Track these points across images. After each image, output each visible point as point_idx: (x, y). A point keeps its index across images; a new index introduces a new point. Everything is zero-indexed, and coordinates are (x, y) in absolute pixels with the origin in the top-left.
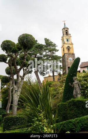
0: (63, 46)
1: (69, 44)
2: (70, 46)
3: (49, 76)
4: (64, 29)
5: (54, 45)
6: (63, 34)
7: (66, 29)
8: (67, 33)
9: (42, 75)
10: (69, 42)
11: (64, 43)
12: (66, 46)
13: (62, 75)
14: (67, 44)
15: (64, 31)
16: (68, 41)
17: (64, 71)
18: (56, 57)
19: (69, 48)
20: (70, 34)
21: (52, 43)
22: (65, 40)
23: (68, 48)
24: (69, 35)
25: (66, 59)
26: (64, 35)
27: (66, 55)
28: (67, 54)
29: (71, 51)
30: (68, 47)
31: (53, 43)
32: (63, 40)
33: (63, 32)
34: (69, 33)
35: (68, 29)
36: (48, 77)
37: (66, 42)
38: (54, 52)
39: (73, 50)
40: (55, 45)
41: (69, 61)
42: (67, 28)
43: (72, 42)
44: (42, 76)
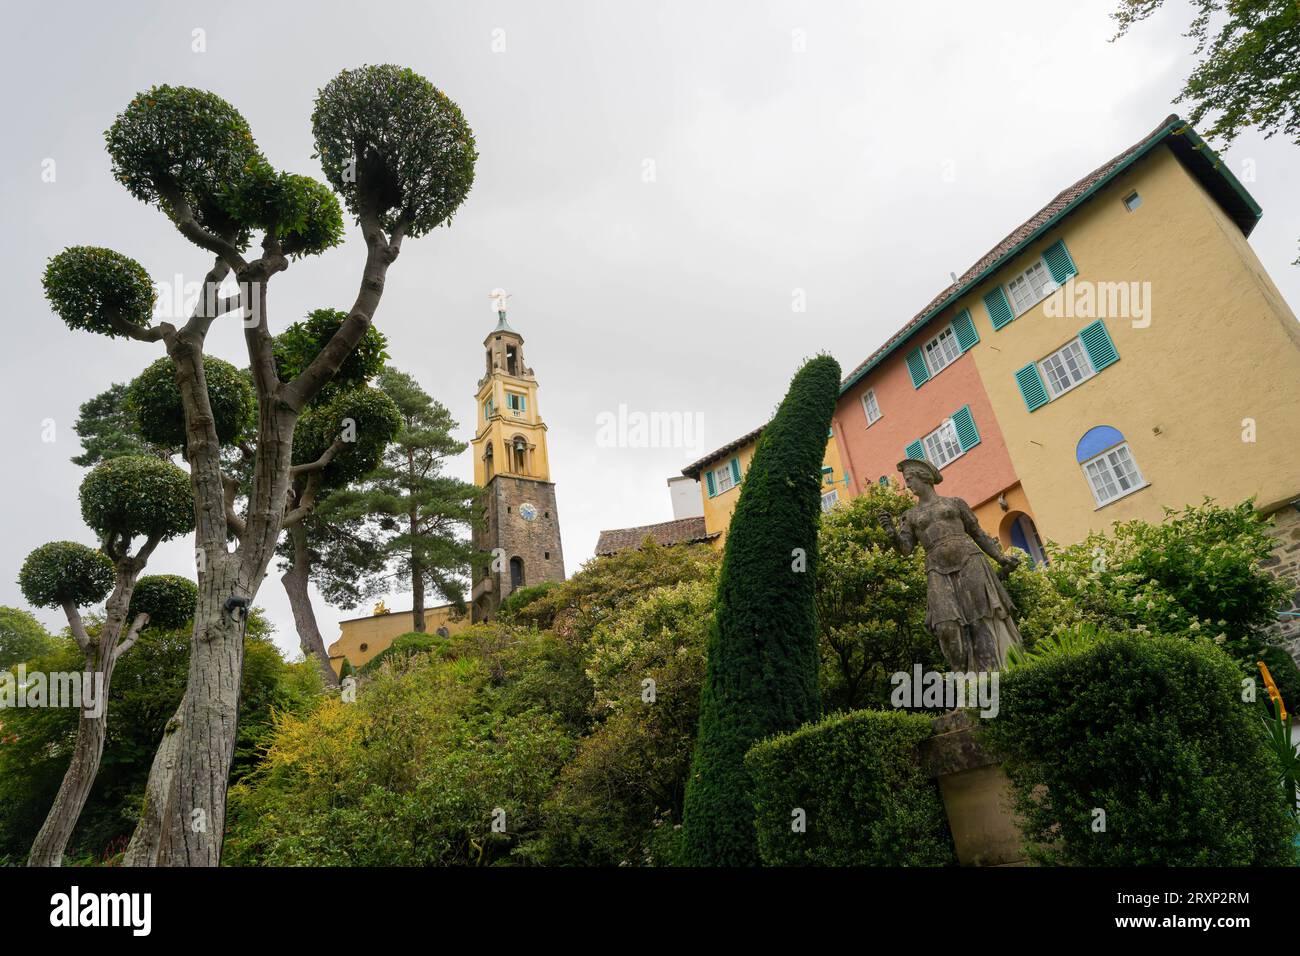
0: (488, 430)
1: (523, 424)
2: (531, 437)
3: (377, 616)
4: (498, 335)
5: (440, 417)
6: (491, 366)
7: (508, 340)
8: (513, 365)
9: (337, 600)
10: (523, 416)
11: (494, 416)
12: (508, 433)
13: (469, 606)
14: (510, 422)
15: (498, 347)
16: (515, 406)
17: (487, 585)
18: (444, 488)
19: (520, 447)
20: (531, 372)
21: (429, 400)
22: (501, 401)
23: (516, 444)
24: (525, 377)
25: (502, 510)
26: (498, 370)
27: (502, 483)
28: (512, 484)
29: (533, 467)
30: (519, 439)
31: (432, 405)
32: (485, 398)
33: (490, 354)
34: (527, 364)
35: (521, 341)
36: (373, 623)
37: (507, 412)
38: (435, 455)
39: (545, 459)
40: (446, 413)
41: (520, 524)
42: (518, 337)
43: (540, 413)
44: (336, 607)
